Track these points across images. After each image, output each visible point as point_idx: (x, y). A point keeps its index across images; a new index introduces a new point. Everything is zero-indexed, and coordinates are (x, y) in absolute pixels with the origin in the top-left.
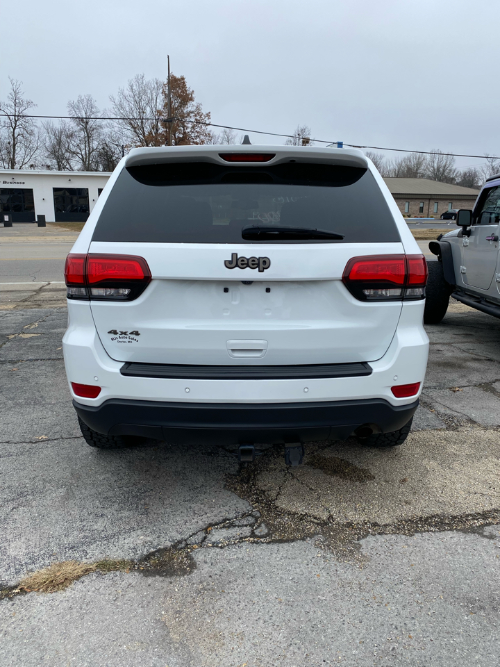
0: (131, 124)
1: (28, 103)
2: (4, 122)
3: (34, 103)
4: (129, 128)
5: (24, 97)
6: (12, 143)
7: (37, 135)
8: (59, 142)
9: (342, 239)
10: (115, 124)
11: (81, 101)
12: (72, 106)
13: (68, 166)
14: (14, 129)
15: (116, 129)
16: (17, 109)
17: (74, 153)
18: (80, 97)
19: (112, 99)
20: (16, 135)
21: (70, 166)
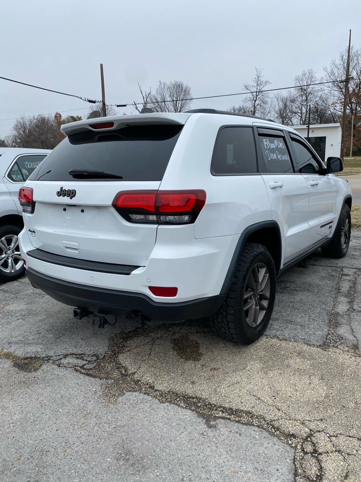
0: (338, 85)
1: (266, 82)
2: (250, 98)
3: (270, 82)
4: (337, 89)
5: (263, 79)
6: (253, 110)
7: (269, 104)
8: (285, 106)
9: (122, 178)
10: (326, 88)
11: (304, 75)
12: (298, 79)
13: (290, 123)
14: (255, 102)
15: (326, 92)
16: (258, 87)
17: (295, 113)
18: (304, 71)
19: (325, 69)
20: (256, 105)
21: (292, 123)
